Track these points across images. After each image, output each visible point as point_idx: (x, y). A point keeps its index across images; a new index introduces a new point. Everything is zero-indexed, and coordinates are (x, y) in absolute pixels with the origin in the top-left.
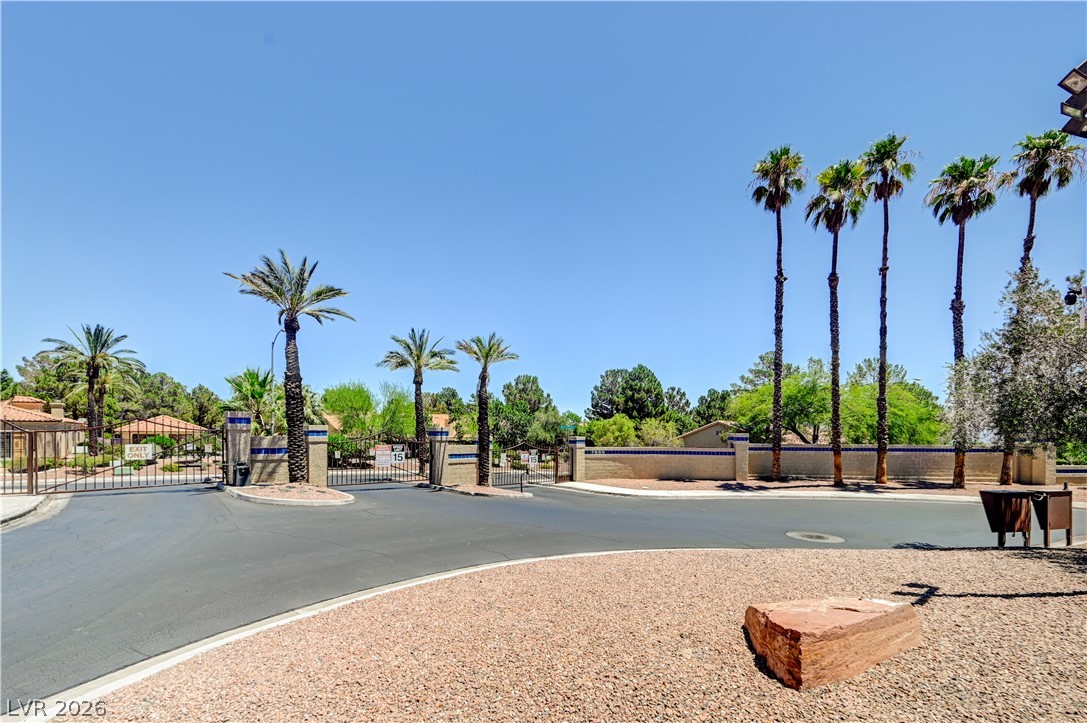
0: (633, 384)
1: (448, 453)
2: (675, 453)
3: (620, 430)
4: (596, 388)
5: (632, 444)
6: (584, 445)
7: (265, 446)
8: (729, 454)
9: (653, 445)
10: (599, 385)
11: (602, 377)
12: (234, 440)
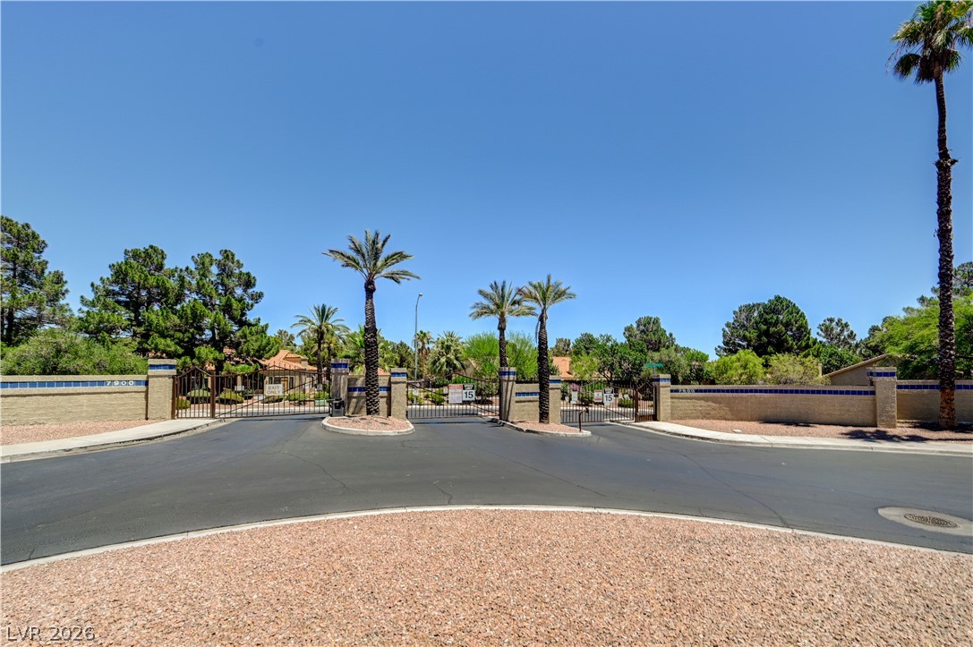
0: (768, 317)
1: (515, 391)
2: (819, 392)
3: (745, 367)
4: (728, 325)
5: (760, 382)
6: (669, 383)
7: (359, 386)
8: (866, 393)
9: (785, 383)
10: (732, 321)
11: (735, 312)
12: (336, 380)
